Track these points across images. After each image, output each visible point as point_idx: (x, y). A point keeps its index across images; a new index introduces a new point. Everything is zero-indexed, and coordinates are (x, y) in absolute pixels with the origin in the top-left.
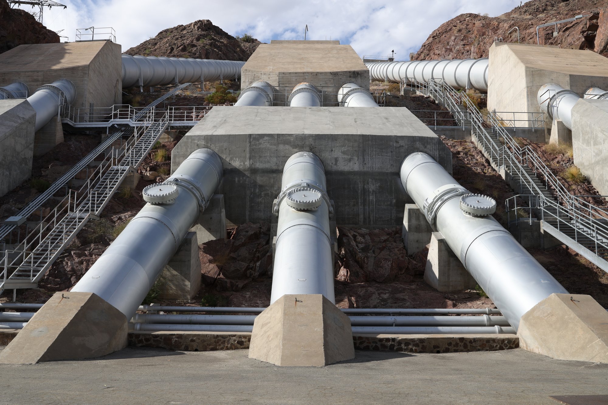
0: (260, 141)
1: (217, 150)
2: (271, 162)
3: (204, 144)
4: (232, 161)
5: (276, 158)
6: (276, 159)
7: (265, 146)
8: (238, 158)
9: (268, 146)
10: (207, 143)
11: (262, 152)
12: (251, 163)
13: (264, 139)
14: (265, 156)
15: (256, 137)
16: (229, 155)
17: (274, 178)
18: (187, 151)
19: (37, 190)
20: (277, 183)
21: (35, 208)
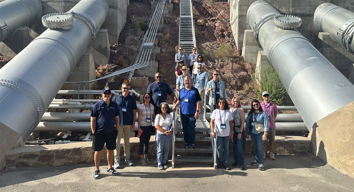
2: (306, 10)
4: (280, 8)
5: (309, 6)
6: (309, 7)
11: (300, 3)
12: (293, 10)
14: (302, 5)
16: (278, 4)
17: (308, 20)
18: (249, 2)
19: (141, 28)
20: (310, 23)
21: (153, 38)
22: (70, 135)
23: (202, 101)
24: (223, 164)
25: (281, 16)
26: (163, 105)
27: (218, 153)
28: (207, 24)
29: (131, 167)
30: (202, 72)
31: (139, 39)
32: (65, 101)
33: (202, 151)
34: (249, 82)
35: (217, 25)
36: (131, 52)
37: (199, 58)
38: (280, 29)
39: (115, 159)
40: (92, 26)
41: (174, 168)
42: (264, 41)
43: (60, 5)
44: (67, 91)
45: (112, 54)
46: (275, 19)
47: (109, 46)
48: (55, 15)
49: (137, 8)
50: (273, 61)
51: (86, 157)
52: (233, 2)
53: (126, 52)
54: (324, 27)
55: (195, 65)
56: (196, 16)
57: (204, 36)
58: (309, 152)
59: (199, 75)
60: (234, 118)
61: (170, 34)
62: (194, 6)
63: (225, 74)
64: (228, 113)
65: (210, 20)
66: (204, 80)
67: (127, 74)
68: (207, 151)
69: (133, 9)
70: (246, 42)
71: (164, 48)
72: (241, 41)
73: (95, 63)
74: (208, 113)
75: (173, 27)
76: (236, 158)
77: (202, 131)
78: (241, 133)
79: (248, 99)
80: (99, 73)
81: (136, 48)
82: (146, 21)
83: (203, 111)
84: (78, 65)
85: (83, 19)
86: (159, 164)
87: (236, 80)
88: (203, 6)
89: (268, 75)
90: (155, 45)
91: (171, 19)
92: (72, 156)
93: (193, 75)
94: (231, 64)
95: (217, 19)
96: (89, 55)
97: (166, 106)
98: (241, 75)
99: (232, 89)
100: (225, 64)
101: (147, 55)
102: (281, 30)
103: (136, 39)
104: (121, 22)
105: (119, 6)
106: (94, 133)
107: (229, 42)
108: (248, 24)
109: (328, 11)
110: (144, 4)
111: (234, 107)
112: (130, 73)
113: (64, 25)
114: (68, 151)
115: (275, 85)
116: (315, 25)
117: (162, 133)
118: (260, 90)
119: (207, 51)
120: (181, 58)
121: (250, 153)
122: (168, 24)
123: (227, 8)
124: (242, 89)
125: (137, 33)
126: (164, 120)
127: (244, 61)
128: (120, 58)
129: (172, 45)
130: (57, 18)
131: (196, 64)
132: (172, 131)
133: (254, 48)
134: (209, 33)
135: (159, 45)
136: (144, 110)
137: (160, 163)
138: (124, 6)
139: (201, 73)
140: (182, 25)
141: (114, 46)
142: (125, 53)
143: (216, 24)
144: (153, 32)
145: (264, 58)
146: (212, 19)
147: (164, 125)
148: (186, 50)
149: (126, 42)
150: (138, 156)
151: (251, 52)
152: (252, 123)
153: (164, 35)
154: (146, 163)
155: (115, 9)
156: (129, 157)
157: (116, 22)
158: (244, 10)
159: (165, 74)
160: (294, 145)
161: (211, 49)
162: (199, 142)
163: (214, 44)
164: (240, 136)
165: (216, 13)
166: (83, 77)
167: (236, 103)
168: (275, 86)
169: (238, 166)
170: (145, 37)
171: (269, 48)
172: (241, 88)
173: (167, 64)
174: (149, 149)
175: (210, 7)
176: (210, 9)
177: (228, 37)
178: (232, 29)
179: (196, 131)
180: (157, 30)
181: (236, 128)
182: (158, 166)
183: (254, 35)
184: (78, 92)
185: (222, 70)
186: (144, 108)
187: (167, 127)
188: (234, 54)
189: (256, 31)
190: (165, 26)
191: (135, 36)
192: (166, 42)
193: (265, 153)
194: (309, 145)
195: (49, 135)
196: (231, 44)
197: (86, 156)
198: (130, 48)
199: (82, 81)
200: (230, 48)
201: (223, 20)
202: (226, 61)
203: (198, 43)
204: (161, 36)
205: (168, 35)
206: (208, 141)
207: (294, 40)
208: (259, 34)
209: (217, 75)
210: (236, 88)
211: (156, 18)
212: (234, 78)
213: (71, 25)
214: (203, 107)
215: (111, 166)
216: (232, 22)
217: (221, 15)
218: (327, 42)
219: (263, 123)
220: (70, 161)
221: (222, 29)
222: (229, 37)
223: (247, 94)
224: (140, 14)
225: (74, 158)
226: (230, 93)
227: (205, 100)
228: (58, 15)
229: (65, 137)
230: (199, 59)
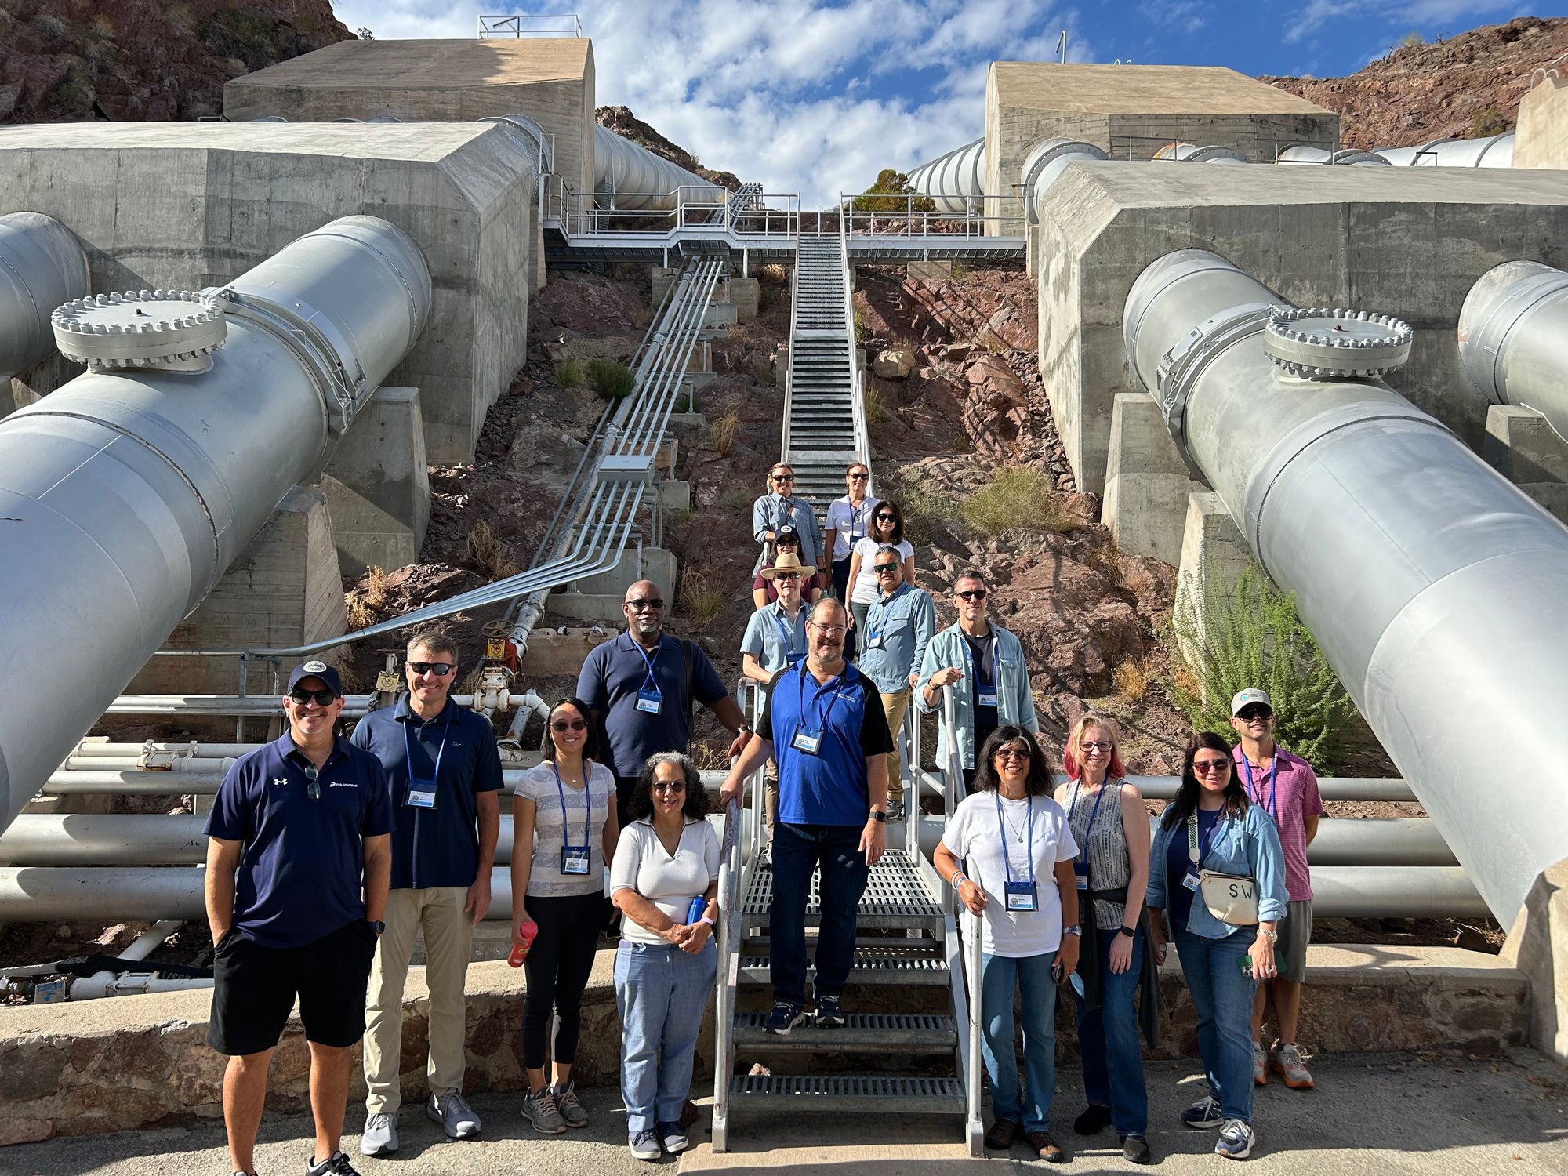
0: (1381, 226)
1: (1234, 253)
2: (1419, 295)
3: (1191, 237)
4: (1287, 289)
5: (1435, 279)
6: (1433, 284)
7: (1397, 242)
8: (1310, 281)
9: (1408, 241)
10: (1203, 232)
11: (1389, 261)
12: (1354, 297)
13: (1393, 219)
14: (1398, 275)
15: (1369, 212)
16: (1279, 271)
17: (1429, 346)
18: (1132, 259)
19: (593, 389)
20: (1439, 362)
21: (655, 436)
22: (171, 940)
23: (899, 753)
24: (1019, 1126)
25: (1301, 317)
26: (663, 765)
27: (990, 1059)
28: (924, 373)
29: (464, 1145)
30: (897, 589)
31: (585, 442)
32: (156, 752)
33: (897, 1045)
34: (1146, 653)
35: (975, 374)
36: (539, 503)
37: (883, 518)
38: (1299, 380)
39: (371, 1098)
40: (334, 368)
41: (728, 1151)
42: (1216, 441)
43: (183, 268)
44: (179, 700)
45: (439, 516)
46: (1271, 328)
47: (423, 472)
48: (131, 301)
49: (583, 298)
50: (1270, 539)
51: (190, 1088)
52: (1053, 262)
53: (513, 501)
54: (1512, 380)
55: (860, 559)
56: (872, 337)
57: (912, 428)
58: (1514, 1040)
59: (884, 603)
60: (1084, 844)
61: (742, 420)
62: (864, 292)
63: (1021, 614)
64: (1046, 819)
65: (942, 353)
66: (908, 634)
67: (506, 612)
68: (923, 1046)
69: (562, 305)
70: (1125, 452)
71: (706, 485)
72: (1095, 451)
73: (344, 557)
74: (931, 818)
75: (755, 384)
76: (1096, 1081)
77: (896, 923)
78: (1127, 932)
79: (1144, 740)
80: (362, 608)
81: (567, 484)
82: (622, 359)
83: (906, 806)
84: (244, 561)
85: (285, 329)
86: (636, 1124)
87: (1080, 642)
88: (906, 288)
89: (1242, 616)
90: (662, 471)
91: (749, 349)
92: (103, 1084)
93: (851, 610)
94: (1048, 563)
95: (975, 350)
96: (308, 509)
97: (680, 776)
98: (1103, 620)
99: (1058, 692)
100: (1021, 561)
101: (617, 518)
102: (1303, 384)
103: (565, 437)
104: (497, 356)
105: (486, 278)
106: (224, 939)
107: (1036, 457)
108: (1131, 366)
109: (1532, 298)
110: (619, 281)
111: (1082, 780)
112: (526, 608)
113: (171, 349)
114: (80, 1049)
115: (1284, 664)
116: (1464, 374)
117: (652, 939)
118: (1204, 692)
119: (926, 499)
120: (785, 520)
121: (1174, 1048)
122: (734, 372)
123: (1022, 297)
124: (1110, 692)
125: (574, 412)
126: (668, 861)
127: (1113, 550)
128: (479, 534)
129: (750, 469)
130: (135, 315)
131: (866, 550)
132: (715, 928)
133: (1164, 486)
134: (937, 416)
135: (684, 469)
136: (545, 800)
137: (643, 1119)
138: (515, 280)
139: (893, 598)
140: (803, 374)
141: (452, 473)
142: (505, 509)
143: (969, 372)
144: (653, 410)
145: (1218, 531)
146: (949, 348)
147: (667, 887)
148: (818, 491)
149: (516, 453)
150: (514, 1071)
151: (1150, 502)
152: (1189, 876)
153: (710, 420)
154: (560, 1120)
155: (464, 290)
156: (457, 1084)
157: (468, 355)
158: (1107, 298)
159: (711, 614)
160: (1430, 1001)
161: (947, 488)
162: (876, 989)
163: (962, 467)
164: (1122, 951)
165: (971, 322)
166: (273, 626)
167: (1096, 751)
168: (1280, 676)
169: (1111, 1132)
170: (612, 430)
171: (1245, 478)
172: (1105, 686)
173: (721, 564)
174: (582, 1033)
175: (938, 296)
176: (940, 306)
177: (1029, 436)
178: (1051, 394)
179: (861, 922)
180: (675, 395)
181: (1098, 904)
182: (632, 1137)
183: (1166, 417)
184: (238, 703)
185: (1004, 594)
186: (550, 788)
187: (685, 901)
188: (1061, 514)
189: (1173, 395)
190: (718, 382)
191: (565, 426)
192: (719, 455)
193: (1257, 1045)
194: (1511, 1002)
195: (54, 943)
196: (1048, 469)
197: (191, 1082)
198: (535, 486)
199: (269, 645)
200: (1040, 484)
201: (1006, 355)
202: (1026, 551)
203: (884, 460)
204: (694, 429)
205: (730, 420)
206: (930, 981)
207: (1380, 429)
208: (1190, 407)
209: (979, 594)
210: (1076, 686)
211: (671, 342)
212: (1069, 634)
213: (209, 350)
214: (905, 784)
215: (334, 1147)
216: (1047, 361)
217: (996, 330)
218: (1531, 456)
219: (1251, 876)
220: (87, 1114)
221: (1000, 395)
222: (1034, 435)
223: (1135, 718)
224: (593, 326)
225: (116, 1092)
226: (1049, 710)
227: (915, 741)
228: (145, 299)
229: (132, 953)
230: (882, 526)
